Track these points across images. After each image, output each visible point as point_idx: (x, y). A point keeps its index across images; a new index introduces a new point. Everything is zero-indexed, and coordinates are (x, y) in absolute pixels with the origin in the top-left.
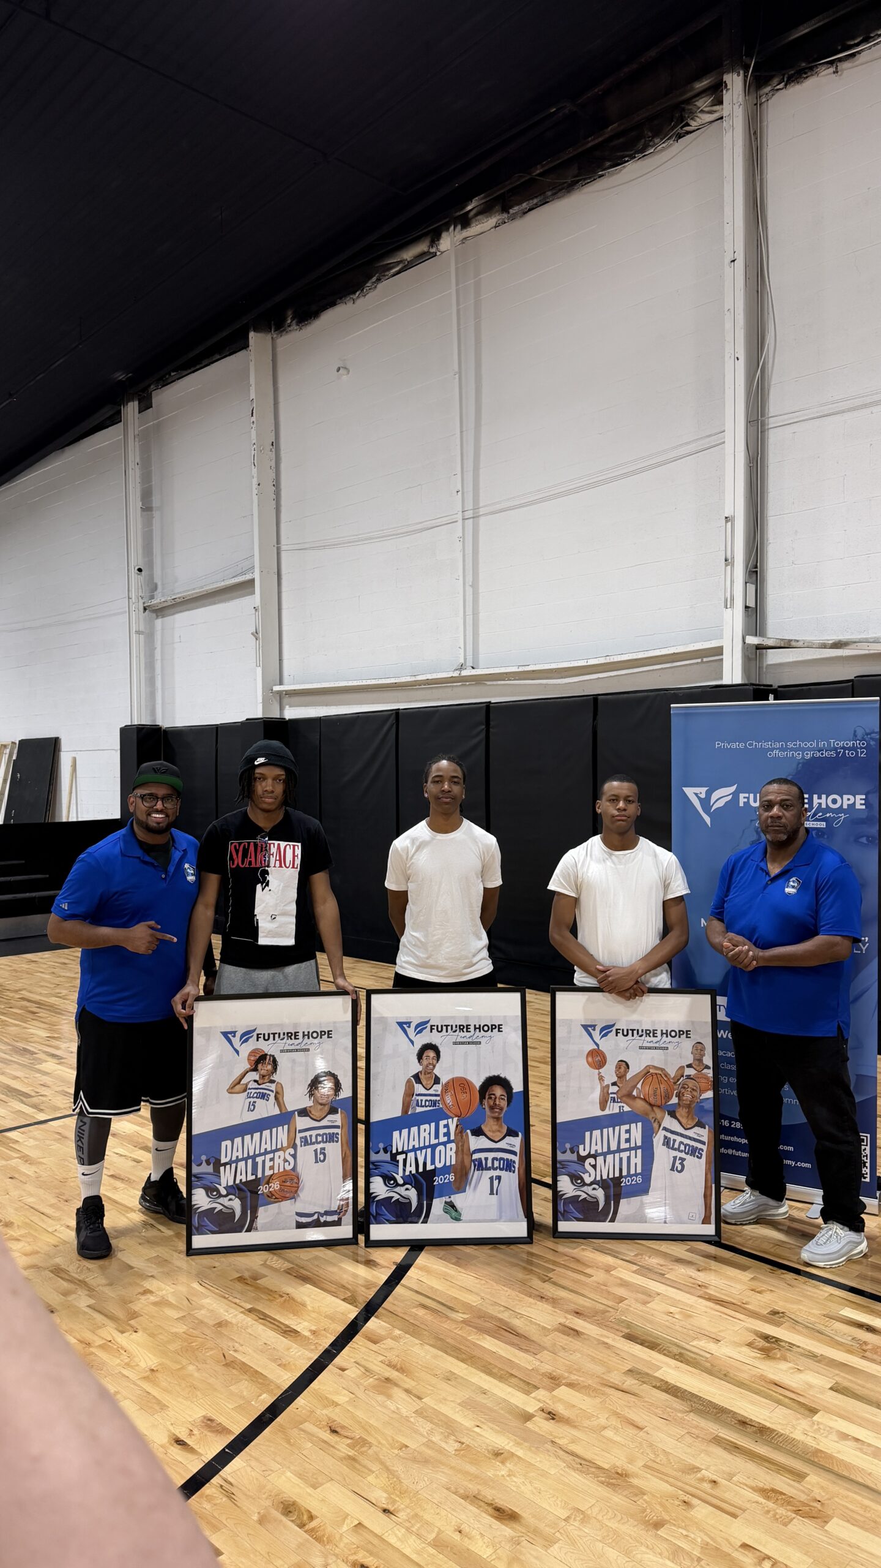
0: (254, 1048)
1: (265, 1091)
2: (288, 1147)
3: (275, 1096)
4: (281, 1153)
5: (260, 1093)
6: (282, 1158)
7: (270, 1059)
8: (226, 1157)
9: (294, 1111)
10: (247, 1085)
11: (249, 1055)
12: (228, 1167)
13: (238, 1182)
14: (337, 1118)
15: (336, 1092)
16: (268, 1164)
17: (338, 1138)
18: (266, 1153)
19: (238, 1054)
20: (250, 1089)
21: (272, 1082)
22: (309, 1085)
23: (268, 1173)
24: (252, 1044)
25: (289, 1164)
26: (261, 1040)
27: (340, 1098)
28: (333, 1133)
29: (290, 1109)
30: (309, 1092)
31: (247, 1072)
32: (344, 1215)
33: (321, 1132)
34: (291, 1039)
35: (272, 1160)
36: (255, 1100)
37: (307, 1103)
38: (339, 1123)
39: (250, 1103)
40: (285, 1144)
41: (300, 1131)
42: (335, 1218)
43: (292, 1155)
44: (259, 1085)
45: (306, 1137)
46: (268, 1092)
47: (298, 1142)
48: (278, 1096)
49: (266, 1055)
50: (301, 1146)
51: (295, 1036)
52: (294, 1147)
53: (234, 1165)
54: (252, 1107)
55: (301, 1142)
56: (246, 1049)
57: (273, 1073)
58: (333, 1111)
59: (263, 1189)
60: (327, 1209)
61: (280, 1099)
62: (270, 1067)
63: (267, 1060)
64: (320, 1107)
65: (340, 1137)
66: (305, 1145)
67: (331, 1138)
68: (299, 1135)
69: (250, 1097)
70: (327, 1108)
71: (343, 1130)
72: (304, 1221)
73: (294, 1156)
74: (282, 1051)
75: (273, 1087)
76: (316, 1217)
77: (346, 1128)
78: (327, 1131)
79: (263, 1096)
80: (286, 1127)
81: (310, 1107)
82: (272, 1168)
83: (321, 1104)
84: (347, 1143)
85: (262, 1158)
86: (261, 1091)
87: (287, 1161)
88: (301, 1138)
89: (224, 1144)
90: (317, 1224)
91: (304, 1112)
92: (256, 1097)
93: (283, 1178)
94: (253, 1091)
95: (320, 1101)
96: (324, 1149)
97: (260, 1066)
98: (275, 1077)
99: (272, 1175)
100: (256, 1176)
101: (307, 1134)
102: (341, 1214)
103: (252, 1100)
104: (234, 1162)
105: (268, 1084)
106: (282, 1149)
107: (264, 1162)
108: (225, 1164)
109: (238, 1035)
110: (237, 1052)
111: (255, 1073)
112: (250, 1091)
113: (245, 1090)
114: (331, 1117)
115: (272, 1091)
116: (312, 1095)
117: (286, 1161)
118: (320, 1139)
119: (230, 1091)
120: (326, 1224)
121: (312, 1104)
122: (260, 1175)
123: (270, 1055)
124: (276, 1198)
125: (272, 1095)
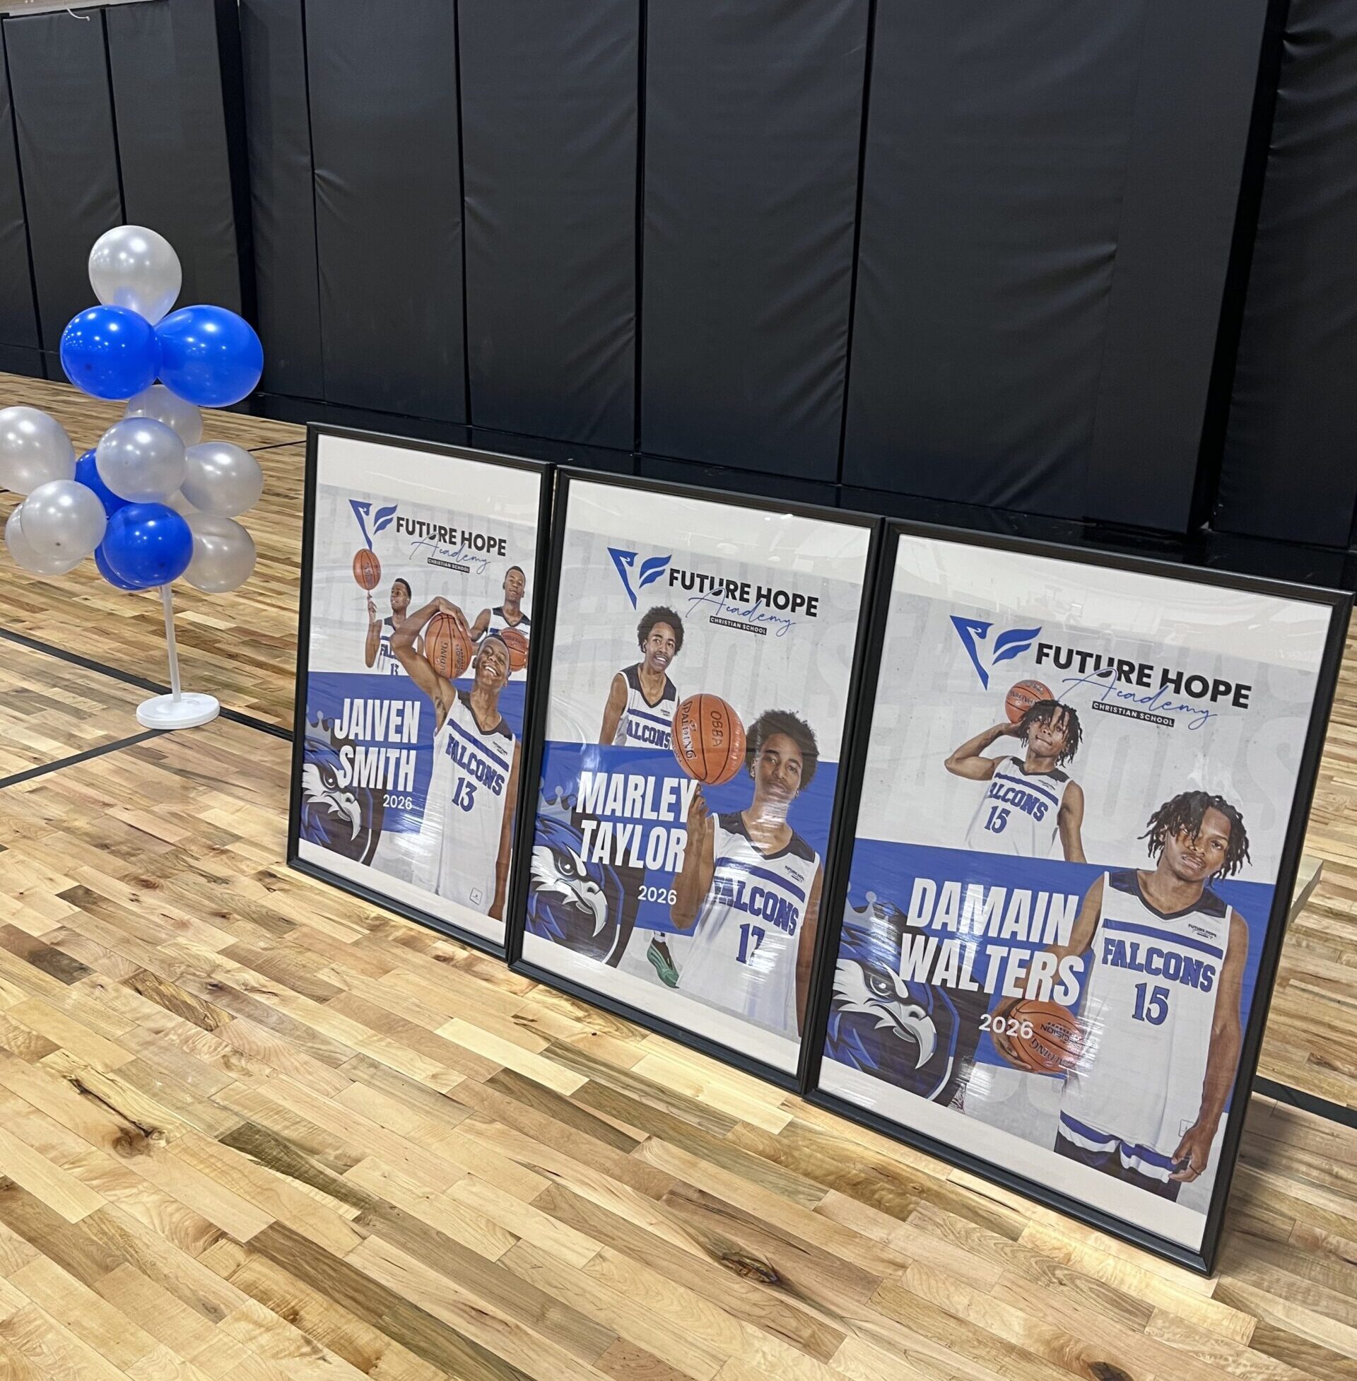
0: (1027, 677)
1: (1035, 794)
2: (1070, 951)
3: (1060, 815)
4: (1051, 958)
5: (1023, 793)
6: (1051, 970)
7: (1062, 718)
8: (920, 915)
9: (1101, 869)
10: (994, 763)
11: (1012, 693)
12: (920, 939)
13: (936, 981)
14: (1220, 930)
15: (1228, 861)
16: (1013, 971)
17: (1210, 981)
18: (1013, 942)
19: (985, 683)
20: (999, 775)
21: (1061, 777)
22: (1156, 816)
23: (1010, 991)
24: (1023, 668)
25: (1066, 993)
26: (1048, 662)
27: (1237, 877)
28: (1199, 964)
29: (1092, 857)
30: (1152, 832)
31: (1000, 733)
32: (1189, 1179)
33: (1167, 947)
34: (1129, 681)
35: (1023, 964)
36: (1008, 806)
37: (1142, 860)
38: (1222, 943)
39: (995, 809)
40: (1064, 941)
41: (1108, 924)
42: (1164, 1175)
43: (1076, 974)
44: (1025, 774)
45: (1122, 943)
46: (1043, 799)
47: (1098, 947)
48: (1068, 816)
49: (1055, 704)
50: (1105, 961)
51: (1141, 675)
52: (1088, 956)
53: (933, 941)
54: (997, 822)
55: (1107, 952)
56: (1008, 675)
57: (1063, 756)
58: (1211, 904)
59: (991, 1023)
60: (1145, 1142)
61: (1072, 825)
62: (1058, 737)
63: (1055, 720)
64: (1174, 882)
65: (1216, 979)
66: (1114, 963)
67: (1192, 974)
68: (1102, 933)
69: (997, 797)
70: (1192, 893)
71: (1230, 967)
72: (1078, 1144)
73: (1083, 978)
74: (1098, 706)
75: (1058, 789)
76: (1110, 1147)
77: (1237, 966)
78: (1184, 951)
79: (1029, 804)
80: (1074, 900)
81: (1148, 873)
82: (1021, 983)
83: (1179, 877)
84: (1234, 1004)
85: (1003, 951)
86: (1028, 790)
87: (1062, 983)
88: (1108, 941)
89: (919, 883)
90: (1110, 1165)
91: (1126, 880)
92: (1013, 802)
93: (1044, 1019)
94: (1009, 784)
95: (1178, 868)
96: (1166, 993)
97: (1034, 728)
98: (1066, 767)
99: (1018, 1001)
100: (981, 987)
101: (1128, 938)
102: (1182, 1174)
103: (1002, 805)
104: (935, 933)
105: (1046, 778)
106: (1053, 948)
107: (1004, 962)
108: (915, 931)
109: (993, 634)
110: (984, 677)
111: (1018, 741)
112: (999, 781)
113: (987, 776)
114: (1198, 918)
115: (1055, 800)
116: (1159, 843)
117: (1058, 980)
118: (1158, 962)
119: (953, 766)
120: (1134, 1177)
121: (1155, 868)
122: (989, 988)
123: (1065, 708)
124: (1018, 1058)
125: (1053, 810)
